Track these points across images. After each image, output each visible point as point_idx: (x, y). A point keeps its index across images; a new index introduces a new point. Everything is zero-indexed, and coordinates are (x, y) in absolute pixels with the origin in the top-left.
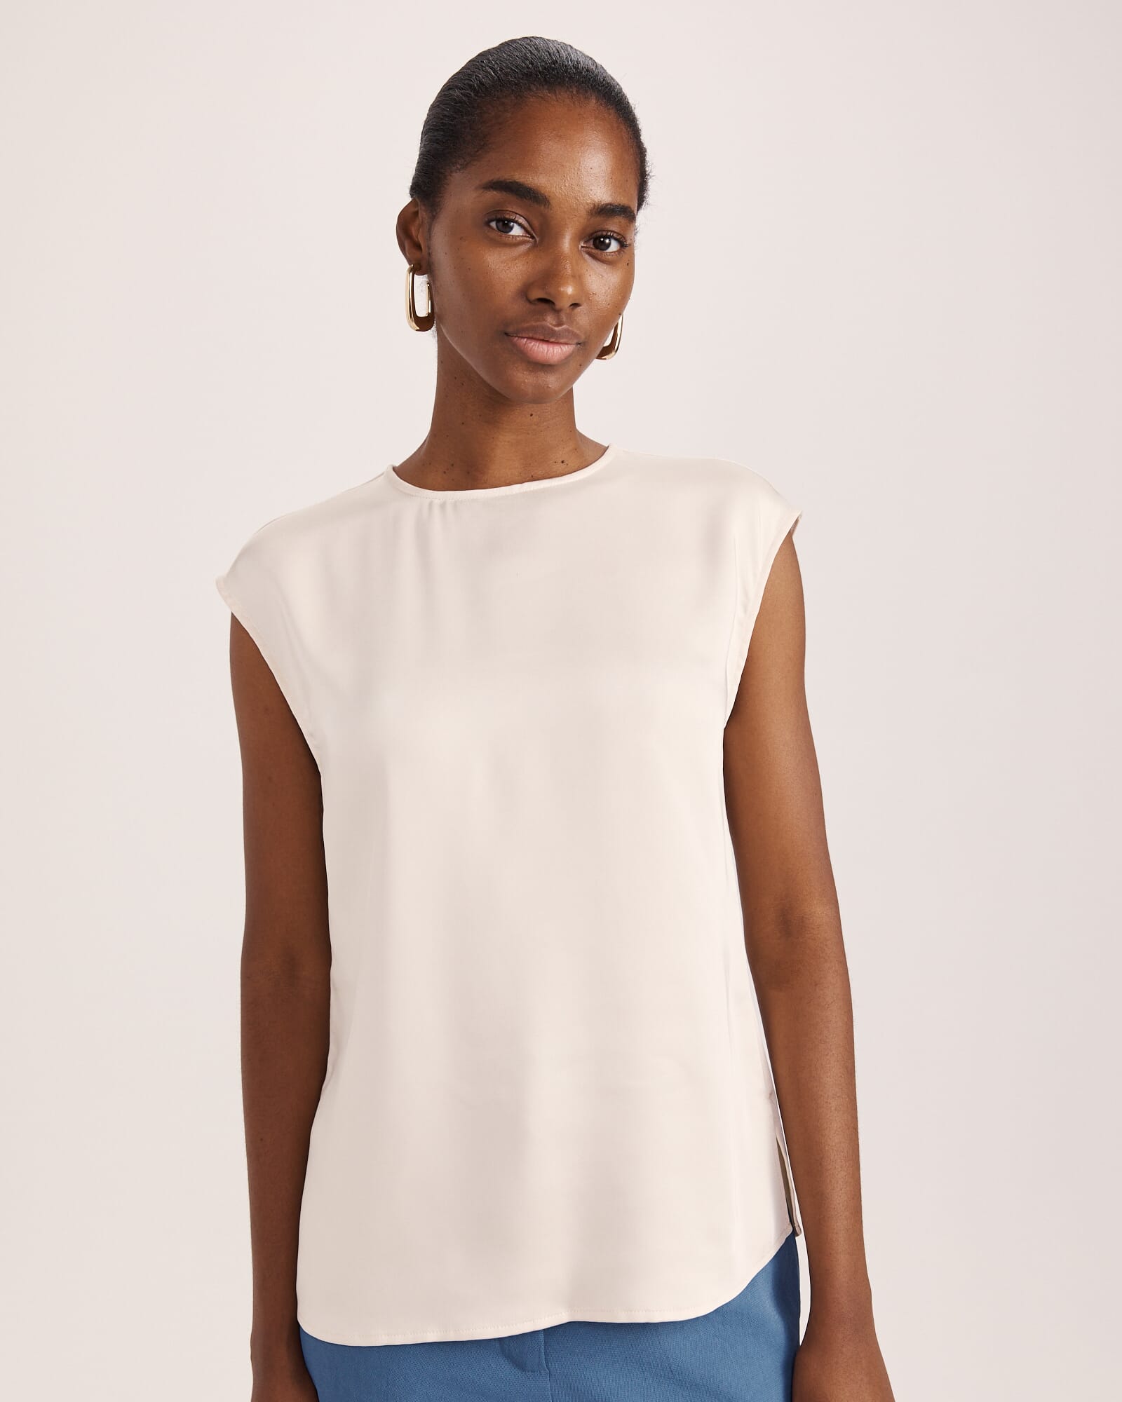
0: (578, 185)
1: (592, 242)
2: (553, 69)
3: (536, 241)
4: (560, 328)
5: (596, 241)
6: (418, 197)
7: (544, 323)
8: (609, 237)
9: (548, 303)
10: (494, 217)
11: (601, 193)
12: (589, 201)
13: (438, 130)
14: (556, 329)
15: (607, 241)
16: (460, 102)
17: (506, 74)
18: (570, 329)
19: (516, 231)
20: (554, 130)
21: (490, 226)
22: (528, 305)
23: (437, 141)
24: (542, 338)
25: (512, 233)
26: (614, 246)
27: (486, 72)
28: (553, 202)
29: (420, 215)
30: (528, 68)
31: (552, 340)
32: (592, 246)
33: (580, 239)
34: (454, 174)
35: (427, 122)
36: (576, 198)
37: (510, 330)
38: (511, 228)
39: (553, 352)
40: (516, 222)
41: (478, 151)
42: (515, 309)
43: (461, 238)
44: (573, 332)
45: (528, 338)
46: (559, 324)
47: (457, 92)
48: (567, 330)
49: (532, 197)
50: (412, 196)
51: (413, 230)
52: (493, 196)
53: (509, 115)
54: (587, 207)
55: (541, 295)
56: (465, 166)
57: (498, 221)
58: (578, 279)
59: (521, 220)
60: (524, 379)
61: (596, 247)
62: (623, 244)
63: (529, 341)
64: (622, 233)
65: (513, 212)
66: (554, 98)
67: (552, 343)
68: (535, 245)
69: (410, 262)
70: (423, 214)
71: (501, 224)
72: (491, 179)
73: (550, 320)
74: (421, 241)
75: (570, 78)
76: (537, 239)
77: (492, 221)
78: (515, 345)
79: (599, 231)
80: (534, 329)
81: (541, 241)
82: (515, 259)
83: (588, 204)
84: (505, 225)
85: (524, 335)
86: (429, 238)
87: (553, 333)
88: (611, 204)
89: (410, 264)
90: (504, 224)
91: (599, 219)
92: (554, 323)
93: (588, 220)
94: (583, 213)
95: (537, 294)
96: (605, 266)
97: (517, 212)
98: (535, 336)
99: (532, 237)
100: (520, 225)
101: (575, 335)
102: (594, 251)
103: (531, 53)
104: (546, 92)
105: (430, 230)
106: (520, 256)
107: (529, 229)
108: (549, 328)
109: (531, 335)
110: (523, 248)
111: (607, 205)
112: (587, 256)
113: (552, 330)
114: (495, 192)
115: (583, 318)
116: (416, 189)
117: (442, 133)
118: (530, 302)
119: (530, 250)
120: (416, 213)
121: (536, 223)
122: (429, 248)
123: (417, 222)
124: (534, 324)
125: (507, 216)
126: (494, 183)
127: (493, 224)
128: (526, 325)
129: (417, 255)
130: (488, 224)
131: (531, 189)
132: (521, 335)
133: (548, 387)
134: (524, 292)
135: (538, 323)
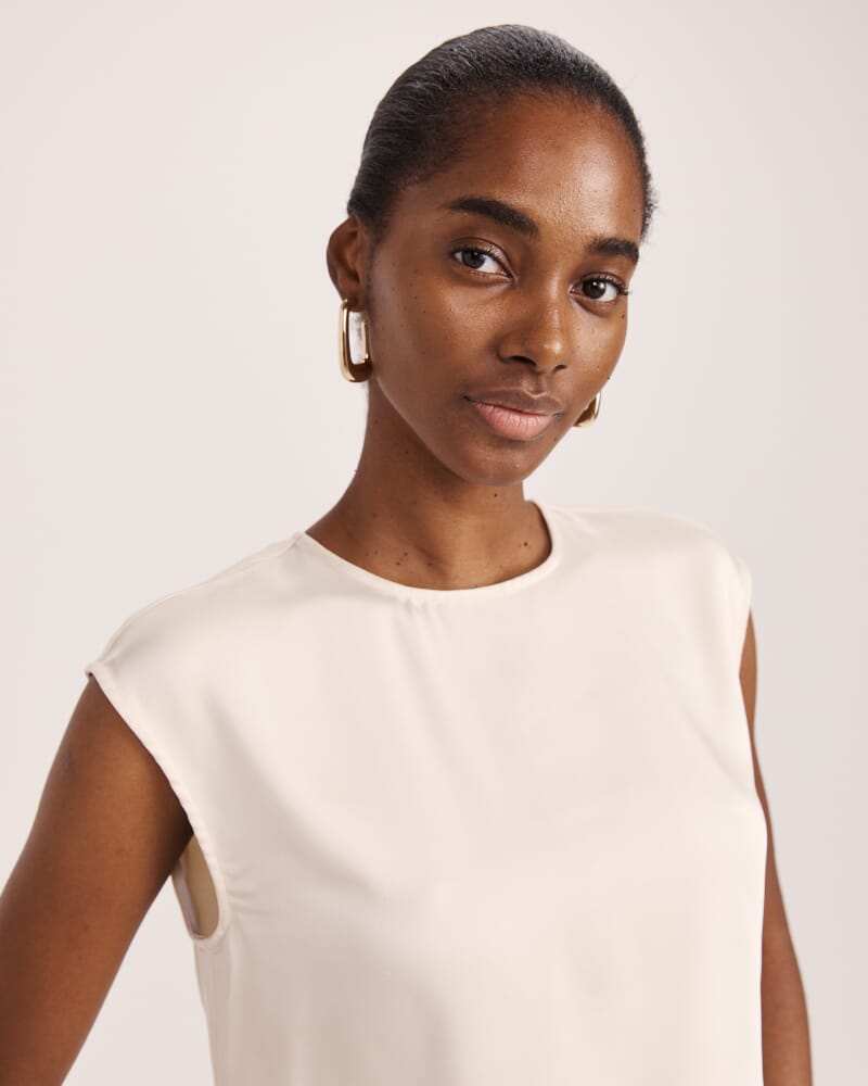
0: (577, 212)
1: (581, 287)
2: (548, 63)
3: (513, 281)
4: (539, 396)
5: (587, 286)
6: (359, 215)
7: (520, 388)
8: (604, 281)
9: (528, 363)
10: (462, 246)
11: (603, 225)
12: (589, 234)
13: (390, 131)
14: (535, 397)
15: (602, 286)
16: (424, 97)
17: (487, 65)
18: (552, 397)
19: (489, 266)
20: (550, 138)
21: (455, 259)
22: (499, 363)
23: (389, 144)
24: (514, 407)
25: (484, 268)
26: (609, 293)
27: (461, 62)
28: (543, 231)
29: (359, 238)
30: (514, 58)
31: (528, 411)
32: (580, 291)
33: (571, 281)
34: (409, 188)
35: (374, 122)
36: (572, 228)
37: (472, 394)
38: (482, 262)
39: (526, 425)
40: (491, 255)
41: (445, 159)
42: (485, 367)
43: (416, 271)
44: (554, 400)
45: (495, 406)
46: (538, 391)
47: (418, 85)
48: (548, 400)
49: (516, 223)
50: (349, 212)
51: (348, 255)
52: (462, 218)
53: (490, 115)
54: (585, 241)
55: (516, 351)
56: (425, 179)
57: (465, 251)
58: (567, 332)
59: (498, 253)
60: (486, 456)
61: (586, 293)
62: (621, 290)
63: (496, 410)
64: (621, 276)
65: (488, 241)
66: (550, 98)
67: (527, 414)
68: (513, 287)
69: (343, 295)
70: (364, 236)
71: (468, 256)
72: (462, 196)
73: (526, 386)
74: (359, 268)
75: (570, 74)
76: (516, 279)
77: (458, 251)
78: (477, 413)
79: (595, 273)
80: (505, 395)
81: (522, 280)
82: (486, 303)
83: (586, 237)
84: (475, 258)
85: (490, 402)
86: (370, 267)
87: (530, 402)
88: (615, 239)
89: (343, 299)
90: (473, 257)
91: (597, 257)
92: (531, 389)
93: (585, 258)
94: (580, 248)
95: (513, 350)
96: (597, 319)
97: (494, 241)
98: (505, 405)
99: (509, 275)
100: (495, 259)
101: (555, 404)
102: (585, 299)
103: (517, 41)
104: (539, 90)
105: (372, 257)
106: (492, 299)
107: (507, 265)
108: (525, 395)
109: (500, 403)
110: (497, 290)
111: (611, 240)
112: (575, 305)
113: (529, 398)
114: (466, 214)
115: (566, 383)
116: (357, 203)
117: (397, 135)
118: (502, 360)
119: (506, 292)
120: (354, 235)
121: (516, 257)
122: (369, 278)
123: (354, 245)
124: (505, 388)
125: (480, 247)
126: (466, 202)
127: (459, 256)
128: (495, 389)
129: (353, 286)
130: (452, 255)
131: (514, 212)
132: (486, 401)
133: (515, 468)
134: (495, 346)
135: (512, 388)
